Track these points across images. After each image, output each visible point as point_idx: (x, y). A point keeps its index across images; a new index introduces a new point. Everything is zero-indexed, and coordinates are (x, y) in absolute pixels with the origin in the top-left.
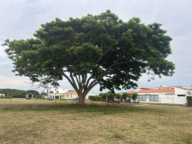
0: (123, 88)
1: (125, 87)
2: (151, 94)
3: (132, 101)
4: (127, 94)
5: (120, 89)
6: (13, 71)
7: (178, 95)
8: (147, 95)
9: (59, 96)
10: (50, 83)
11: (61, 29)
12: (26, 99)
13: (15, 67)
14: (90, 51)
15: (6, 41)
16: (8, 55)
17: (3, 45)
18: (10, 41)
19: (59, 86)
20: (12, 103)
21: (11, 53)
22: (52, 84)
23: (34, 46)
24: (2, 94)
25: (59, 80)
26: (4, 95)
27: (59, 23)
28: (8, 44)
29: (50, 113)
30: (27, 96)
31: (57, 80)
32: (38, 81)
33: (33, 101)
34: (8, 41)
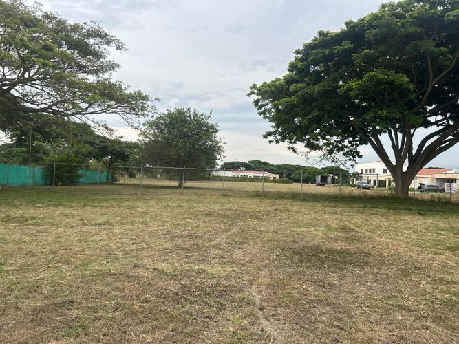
9: (385, 181)
10: (342, 152)
11: (327, 51)
13: (274, 127)
14: (383, 87)
15: (252, 88)
16: (258, 109)
17: (249, 95)
18: (258, 86)
19: (360, 157)
21: (262, 106)
22: (344, 154)
24: (274, 175)
25: (361, 144)
26: (277, 176)
28: (256, 91)
30: (318, 179)
31: (357, 145)
32: (319, 148)
34: (254, 86)
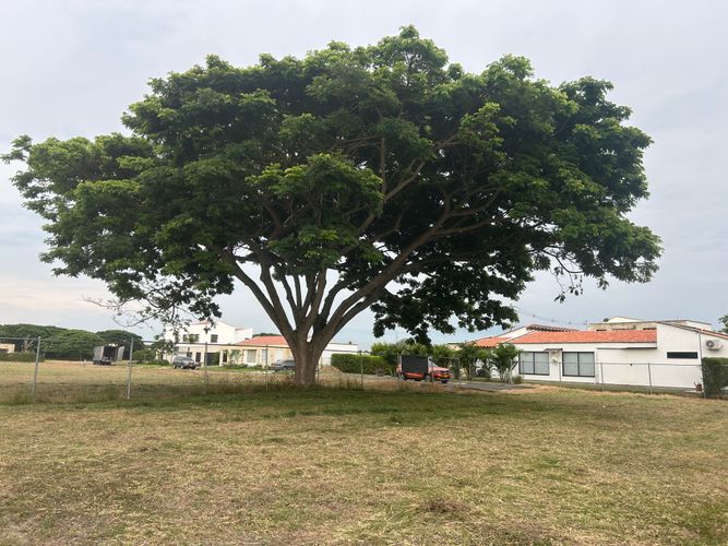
0: (461, 325)
1: (469, 322)
2: (567, 348)
3: (495, 373)
4: (478, 348)
5: (450, 330)
6: (47, 259)
7: (671, 355)
8: (554, 352)
9: (218, 354)
10: (184, 306)
11: (227, 98)
12: (96, 363)
13: (53, 243)
14: (339, 186)
15: (18, 144)
16: (27, 196)
17: (6, 158)
18: (33, 143)
19: (218, 315)
20: (40, 378)
21: (37, 190)
22: (192, 309)
23: (123, 162)
24: (3, 346)
25: (219, 292)
26: (11, 348)
27: (220, 77)
28: (26, 154)
29: (184, 416)
30: (99, 352)
31: (212, 294)
32: (139, 295)
33: (121, 372)
34: (24, 142)
